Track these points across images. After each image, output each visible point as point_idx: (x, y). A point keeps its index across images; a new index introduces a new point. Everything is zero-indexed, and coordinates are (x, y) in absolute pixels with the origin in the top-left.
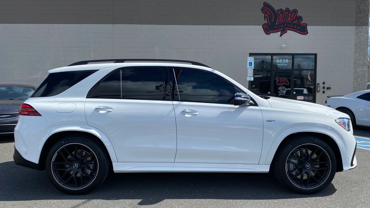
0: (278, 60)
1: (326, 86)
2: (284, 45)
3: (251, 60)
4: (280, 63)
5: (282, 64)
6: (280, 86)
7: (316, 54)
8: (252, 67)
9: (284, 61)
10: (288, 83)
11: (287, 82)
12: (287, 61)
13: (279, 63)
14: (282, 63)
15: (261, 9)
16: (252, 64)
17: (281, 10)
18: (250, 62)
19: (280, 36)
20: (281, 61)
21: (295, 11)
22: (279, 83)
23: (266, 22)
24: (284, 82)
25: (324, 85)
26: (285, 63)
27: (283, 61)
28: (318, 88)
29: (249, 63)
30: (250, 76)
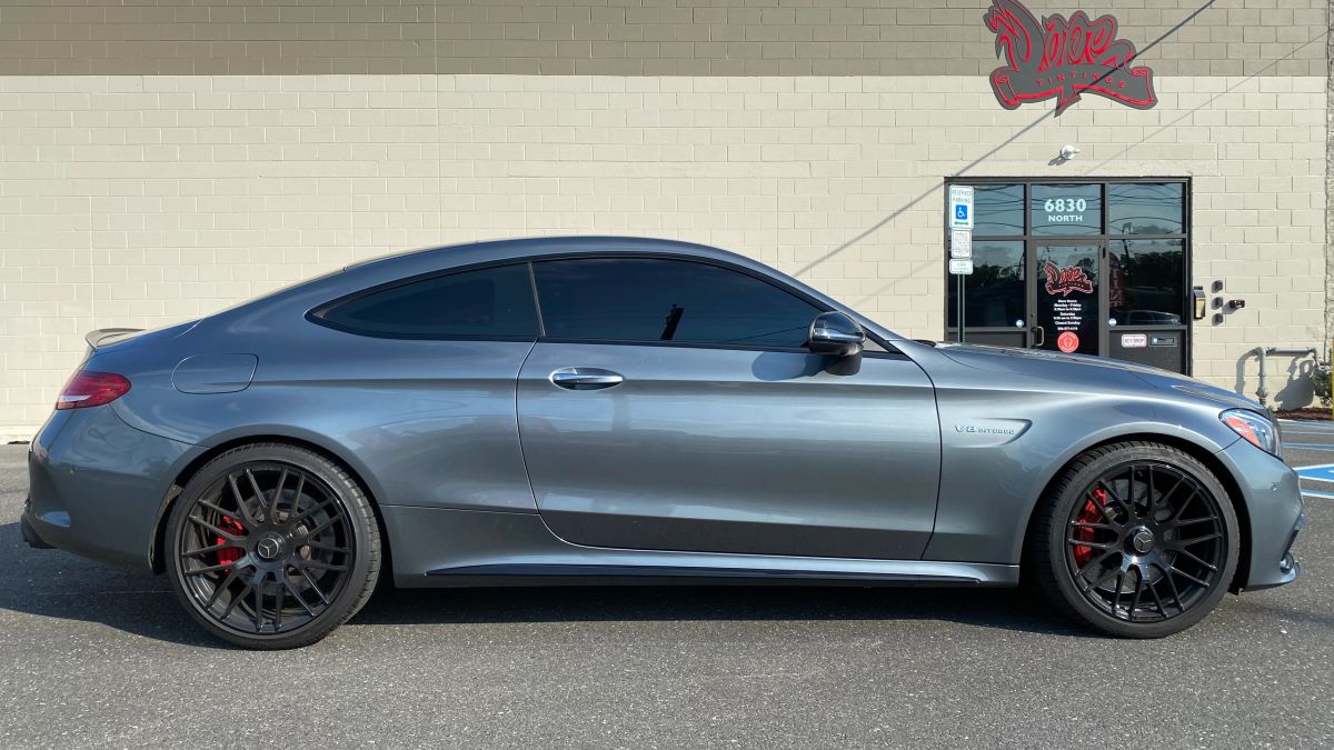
0: (1048, 203)
1: (1226, 296)
2: (1069, 148)
3: (963, 196)
4: (1060, 214)
5: (1066, 218)
6: (1060, 296)
7: (1190, 178)
8: (967, 224)
9: (1071, 205)
10: (1087, 287)
11: (1083, 283)
12: (1082, 205)
13: (1054, 213)
14: (1065, 213)
15: (986, 18)
16: (966, 212)
17: (1057, 17)
18: (960, 203)
19: (1056, 115)
20: (1060, 203)
21: (1109, 22)
22: (1055, 286)
23: (1003, 62)
24: (1072, 284)
25: (1219, 294)
26: (1076, 212)
27: (1067, 205)
28: (1199, 304)
29: (958, 207)
30: (961, 258)
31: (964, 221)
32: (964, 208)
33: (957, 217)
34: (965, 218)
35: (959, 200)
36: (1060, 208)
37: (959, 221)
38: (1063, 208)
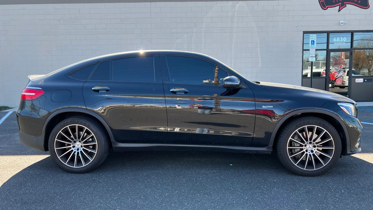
0: (335, 39)
2: (342, 22)
3: (313, 38)
4: (338, 42)
5: (340, 43)
8: (314, 46)
9: (342, 39)
10: (346, 64)
11: (344, 63)
12: (345, 39)
13: (336, 42)
16: (314, 43)
18: (312, 40)
19: (338, 12)
20: (338, 39)
22: (336, 64)
24: (341, 63)
26: (343, 42)
27: (340, 39)
29: (312, 41)
30: (312, 57)
31: (313, 45)
32: (314, 41)
33: (312, 44)
34: (314, 44)
35: (313, 39)
36: (338, 40)
37: (312, 45)
38: (339, 40)
